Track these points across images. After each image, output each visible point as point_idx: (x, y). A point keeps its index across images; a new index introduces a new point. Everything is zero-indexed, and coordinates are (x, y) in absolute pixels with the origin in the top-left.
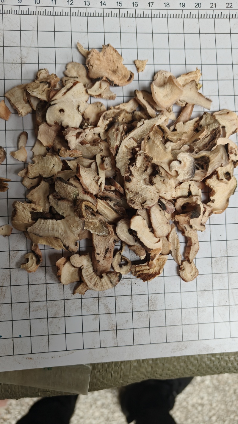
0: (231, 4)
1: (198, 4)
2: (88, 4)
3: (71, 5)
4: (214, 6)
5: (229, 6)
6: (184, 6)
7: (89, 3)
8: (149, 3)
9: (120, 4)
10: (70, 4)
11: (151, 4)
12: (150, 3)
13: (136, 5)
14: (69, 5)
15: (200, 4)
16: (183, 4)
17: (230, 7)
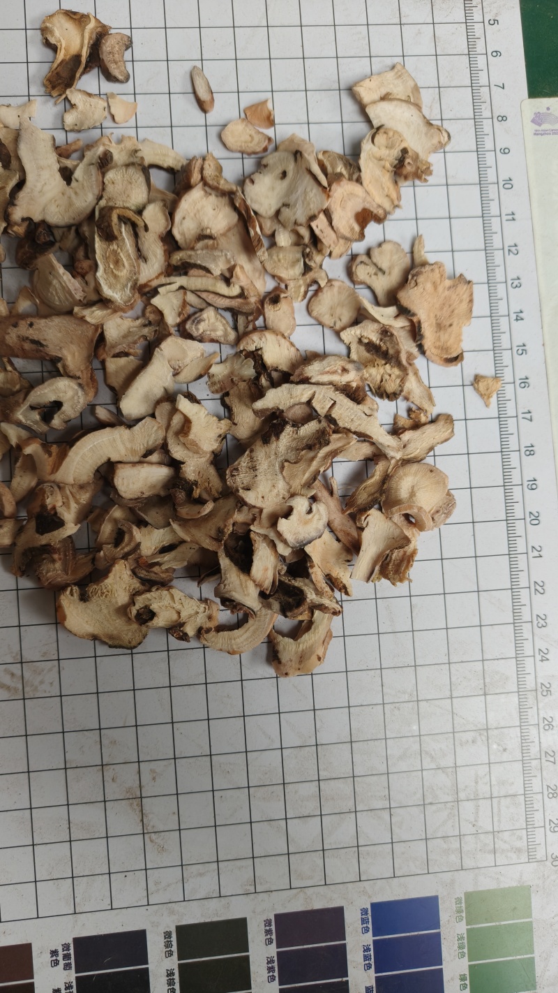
0: (542, 591)
1: (537, 518)
2: (514, 285)
3: (509, 250)
4: (536, 554)
5: (538, 587)
6: (529, 487)
7: (516, 286)
8: (530, 412)
9: (523, 350)
10: (511, 248)
11: (528, 416)
12: (530, 414)
13: (523, 385)
14: (509, 246)
15: (536, 522)
16: (534, 487)
17: (536, 590)
